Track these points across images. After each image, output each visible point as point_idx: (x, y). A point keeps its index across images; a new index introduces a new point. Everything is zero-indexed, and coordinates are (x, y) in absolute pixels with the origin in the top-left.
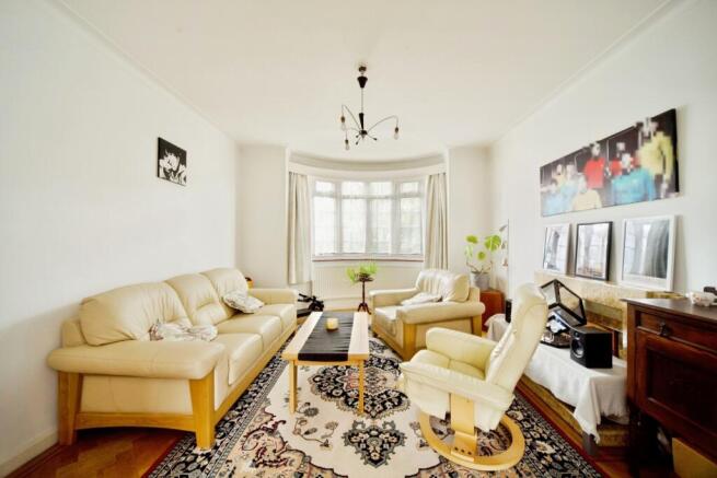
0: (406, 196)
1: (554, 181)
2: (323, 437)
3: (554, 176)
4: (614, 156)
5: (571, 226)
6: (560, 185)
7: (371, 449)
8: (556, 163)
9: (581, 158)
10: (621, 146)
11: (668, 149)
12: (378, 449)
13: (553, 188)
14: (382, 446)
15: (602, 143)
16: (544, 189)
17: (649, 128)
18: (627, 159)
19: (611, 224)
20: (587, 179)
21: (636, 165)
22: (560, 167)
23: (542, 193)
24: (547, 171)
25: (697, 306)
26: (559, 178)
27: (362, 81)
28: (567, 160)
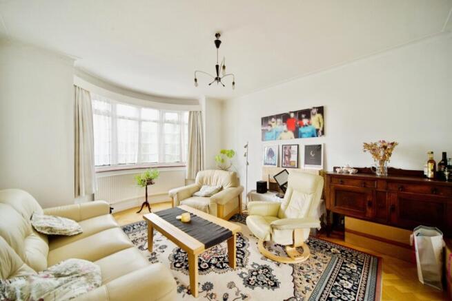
0: (168, 122)
1: (271, 125)
2: (237, 294)
3: (270, 122)
4: (300, 119)
5: (279, 146)
6: (273, 127)
7: (265, 281)
8: (271, 117)
9: (285, 118)
10: (303, 116)
11: (321, 121)
12: (267, 279)
13: (269, 128)
14: (267, 277)
15: (295, 113)
16: (265, 128)
17: (314, 111)
18: (305, 121)
19: (298, 145)
20: (288, 126)
21: (309, 124)
22: (273, 120)
23: (262, 130)
24: (265, 120)
25: (353, 173)
26: (273, 124)
27: (218, 43)
28: (277, 117)
